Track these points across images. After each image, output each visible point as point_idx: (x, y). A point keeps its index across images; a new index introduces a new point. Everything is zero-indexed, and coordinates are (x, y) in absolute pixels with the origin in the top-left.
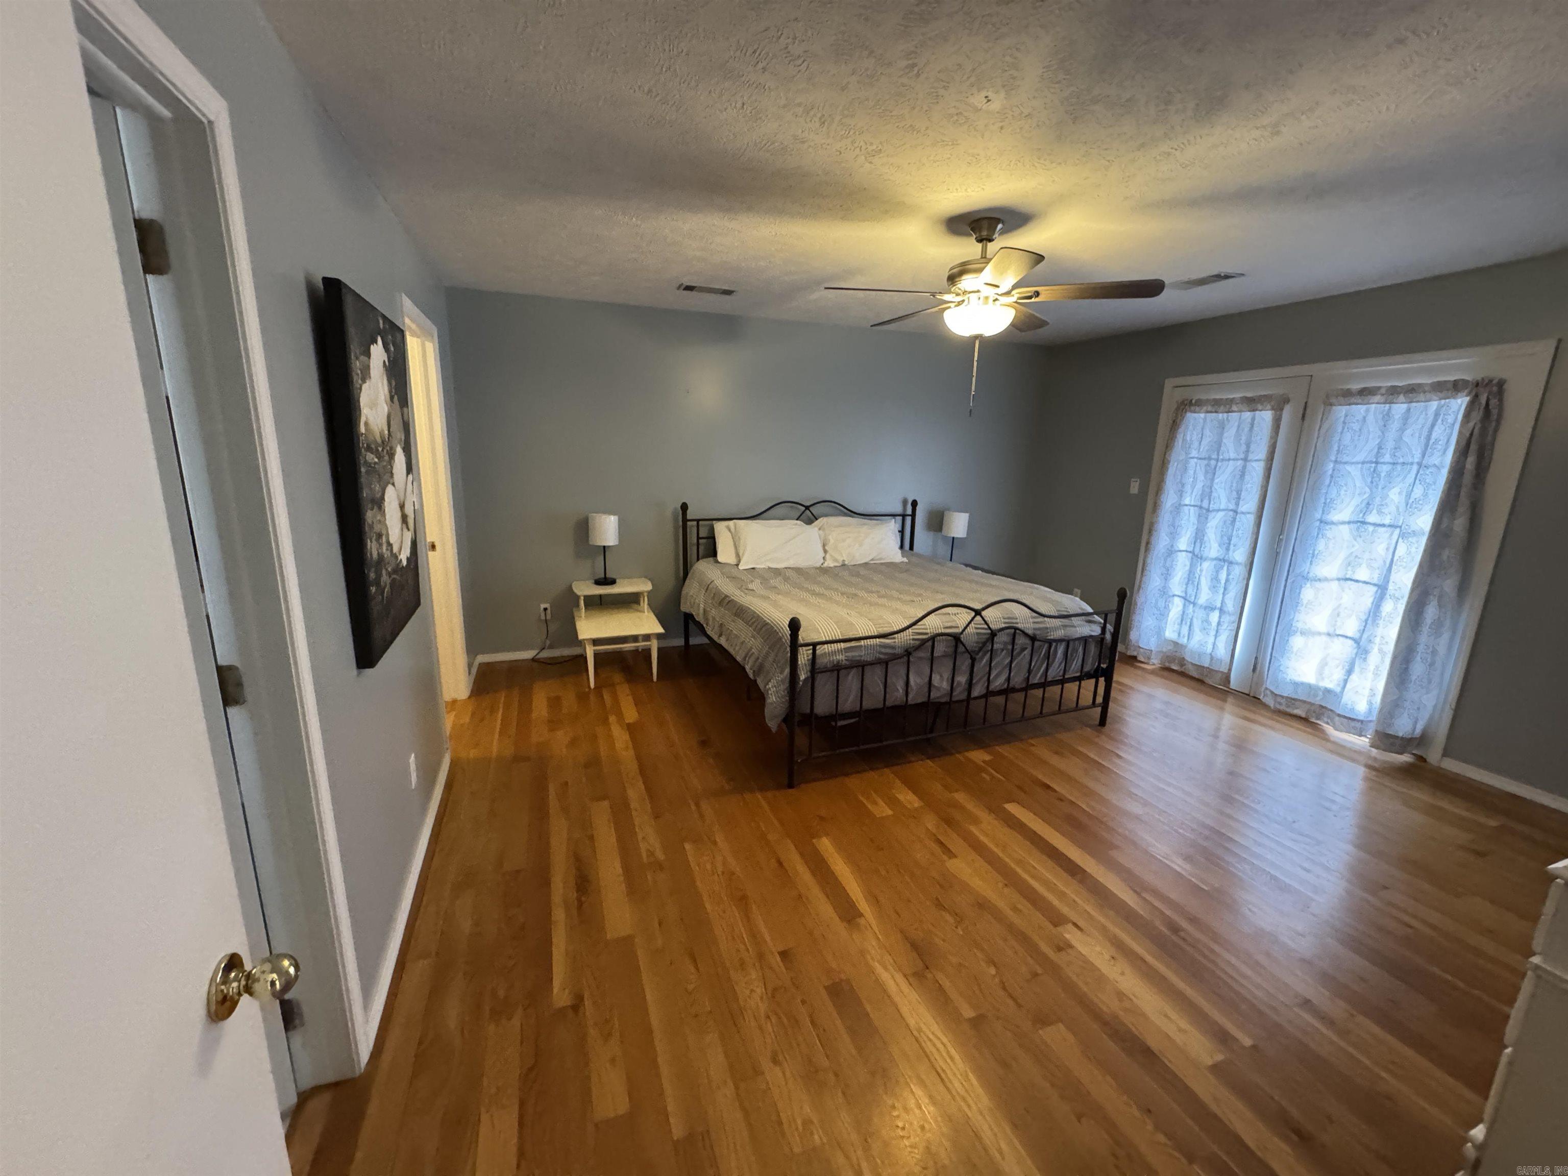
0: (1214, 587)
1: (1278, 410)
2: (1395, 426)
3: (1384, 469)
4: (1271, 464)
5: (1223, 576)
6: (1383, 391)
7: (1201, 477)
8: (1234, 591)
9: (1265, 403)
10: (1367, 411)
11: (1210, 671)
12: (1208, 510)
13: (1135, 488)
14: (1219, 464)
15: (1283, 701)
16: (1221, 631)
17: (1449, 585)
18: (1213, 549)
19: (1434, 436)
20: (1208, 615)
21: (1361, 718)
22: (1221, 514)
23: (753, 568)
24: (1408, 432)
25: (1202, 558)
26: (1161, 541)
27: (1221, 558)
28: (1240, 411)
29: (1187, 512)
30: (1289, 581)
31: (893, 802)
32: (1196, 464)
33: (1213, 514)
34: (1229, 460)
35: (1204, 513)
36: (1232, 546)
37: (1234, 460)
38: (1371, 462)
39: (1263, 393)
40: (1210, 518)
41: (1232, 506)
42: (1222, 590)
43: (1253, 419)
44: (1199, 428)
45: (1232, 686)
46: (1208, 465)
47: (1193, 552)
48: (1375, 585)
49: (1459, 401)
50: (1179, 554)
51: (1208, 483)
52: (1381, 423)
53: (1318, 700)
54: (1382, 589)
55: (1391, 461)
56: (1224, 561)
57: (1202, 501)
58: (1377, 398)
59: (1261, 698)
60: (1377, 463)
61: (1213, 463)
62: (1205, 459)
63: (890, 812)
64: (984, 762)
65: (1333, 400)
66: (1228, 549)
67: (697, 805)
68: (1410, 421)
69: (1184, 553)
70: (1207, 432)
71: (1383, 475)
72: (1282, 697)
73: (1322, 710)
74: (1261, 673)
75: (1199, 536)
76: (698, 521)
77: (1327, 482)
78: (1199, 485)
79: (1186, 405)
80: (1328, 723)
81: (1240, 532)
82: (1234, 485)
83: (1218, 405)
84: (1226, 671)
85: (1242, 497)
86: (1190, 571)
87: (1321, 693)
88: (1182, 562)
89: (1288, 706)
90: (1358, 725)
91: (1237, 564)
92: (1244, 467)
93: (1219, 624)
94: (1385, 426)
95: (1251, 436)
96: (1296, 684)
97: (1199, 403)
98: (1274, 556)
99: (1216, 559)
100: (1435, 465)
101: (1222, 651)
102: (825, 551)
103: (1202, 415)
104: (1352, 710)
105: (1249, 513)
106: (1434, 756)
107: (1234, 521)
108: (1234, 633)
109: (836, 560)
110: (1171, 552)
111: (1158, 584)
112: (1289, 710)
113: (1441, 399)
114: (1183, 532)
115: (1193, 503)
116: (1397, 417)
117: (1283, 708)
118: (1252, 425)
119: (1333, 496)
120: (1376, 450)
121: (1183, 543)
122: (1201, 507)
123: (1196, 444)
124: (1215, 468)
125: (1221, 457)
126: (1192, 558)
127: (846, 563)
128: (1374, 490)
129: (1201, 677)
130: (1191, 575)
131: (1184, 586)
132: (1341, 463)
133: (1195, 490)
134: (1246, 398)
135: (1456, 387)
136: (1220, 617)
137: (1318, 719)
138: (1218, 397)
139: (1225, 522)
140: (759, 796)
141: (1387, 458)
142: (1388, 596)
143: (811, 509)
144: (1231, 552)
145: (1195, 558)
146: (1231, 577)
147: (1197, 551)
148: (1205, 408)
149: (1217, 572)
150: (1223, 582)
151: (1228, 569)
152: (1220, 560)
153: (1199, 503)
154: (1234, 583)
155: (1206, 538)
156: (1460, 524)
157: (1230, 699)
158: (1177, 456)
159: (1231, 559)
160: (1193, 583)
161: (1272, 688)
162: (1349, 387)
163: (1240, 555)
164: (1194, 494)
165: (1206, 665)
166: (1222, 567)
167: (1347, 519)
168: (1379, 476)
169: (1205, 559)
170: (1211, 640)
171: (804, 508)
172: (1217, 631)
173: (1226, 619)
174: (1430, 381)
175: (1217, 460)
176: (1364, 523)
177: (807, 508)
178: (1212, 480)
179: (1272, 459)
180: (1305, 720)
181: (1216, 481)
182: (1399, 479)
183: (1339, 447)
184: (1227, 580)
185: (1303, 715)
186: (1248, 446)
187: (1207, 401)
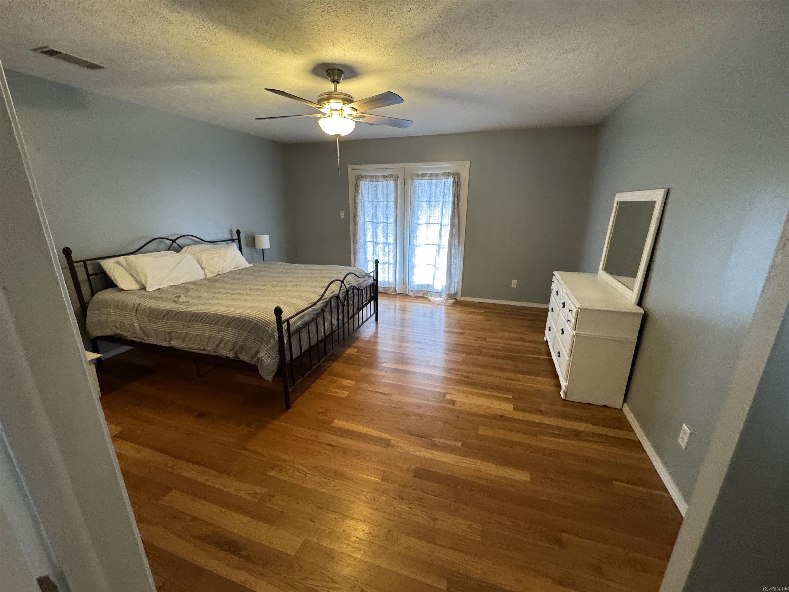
0: (384, 255)
1: (396, 180)
2: (434, 188)
3: (433, 203)
4: (397, 203)
5: (387, 249)
6: (428, 175)
7: (371, 209)
8: (392, 254)
9: (391, 178)
10: (425, 182)
11: (389, 289)
12: (377, 223)
13: (343, 216)
14: (378, 203)
15: (415, 293)
16: (390, 272)
17: (456, 242)
18: (381, 239)
19: (445, 191)
20: (384, 266)
21: (440, 291)
22: (382, 224)
23: (159, 289)
24: (438, 190)
25: (378, 244)
26: (360, 238)
27: (385, 242)
28: (382, 181)
29: (368, 225)
30: (410, 248)
31: (344, 388)
32: (368, 203)
33: (379, 225)
34: (381, 202)
35: (375, 224)
36: (388, 237)
37: (383, 201)
38: (428, 201)
39: (390, 174)
40: (378, 226)
41: (385, 221)
42: (387, 256)
43: (387, 184)
44: (366, 188)
45: (397, 292)
46: (373, 204)
47: (373, 242)
48: (436, 245)
49: (450, 179)
50: (368, 243)
51: (375, 212)
52: (429, 187)
53: (425, 289)
54: (439, 246)
55: (434, 200)
56: (386, 243)
57: (373, 219)
58: (427, 178)
59: (407, 293)
60: (430, 201)
61: (375, 203)
62: (371, 201)
63: (348, 393)
64: (356, 352)
65: (414, 178)
66: (387, 239)
67: (246, 449)
68: (438, 186)
69: (369, 243)
70: (370, 190)
71: (433, 205)
72: (415, 291)
73: (427, 292)
74: (406, 285)
75: (375, 234)
76: (84, 261)
77: (416, 209)
78: (371, 213)
79: (359, 178)
80: (431, 296)
81: (390, 231)
82: (384, 212)
83: (372, 178)
84: (394, 287)
85: (389, 217)
86: (373, 250)
87: (426, 286)
88: (370, 246)
89: (417, 294)
90: (439, 294)
91: (391, 244)
92: (387, 204)
93: (389, 269)
94: (431, 188)
95: (388, 191)
96: (418, 285)
97: (365, 177)
98: (403, 239)
99: (383, 243)
100: (447, 202)
101: (391, 279)
102: (203, 269)
103: (367, 182)
104: (437, 290)
105: (392, 223)
106: (459, 298)
107: (387, 226)
108: (395, 271)
109: (213, 272)
110: (365, 242)
111: (363, 257)
112: (418, 295)
113: (445, 179)
114: (368, 233)
115: (369, 221)
116: (434, 185)
117: (415, 295)
118: (387, 187)
119: (420, 214)
120: (429, 197)
121: (369, 238)
122: (373, 222)
123: (366, 195)
124: (376, 205)
125: (378, 201)
126: (373, 244)
127: (220, 273)
128: (431, 211)
129: (385, 292)
130: (374, 251)
131: (372, 256)
132: (420, 201)
133: (369, 215)
134: (384, 176)
135: (449, 174)
136: (389, 266)
137: (427, 295)
138: (372, 175)
139: (383, 228)
140: (276, 422)
141: (433, 200)
142: (442, 248)
143: (176, 241)
144: (388, 240)
145: (375, 244)
146: (390, 249)
147: (375, 240)
148: (368, 179)
149: (384, 248)
150: (387, 252)
151: (388, 247)
152: (385, 243)
153: (372, 221)
154: (391, 252)
155: (378, 235)
156: (456, 221)
157: (397, 297)
158: (360, 200)
159: (389, 242)
160: (376, 254)
161: (411, 289)
162: (418, 173)
163: (391, 240)
164: (369, 216)
165: (386, 287)
166: (386, 246)
167: (425, 223)
168: (432, 206)
169: (379, 244)
170: (387, 276)
171: (171, 242)
172: (388, 272)
173: (391, 266)
174: (441, 172)
175: (377, 202)
176: (429, 223)
177: (174, 241)
178: (376, 210)
179: (397, 201)
180: (423, 297)
181: (378, 211)
182: (438, 207)
183: (418, 196)
184: (389, 251)
185: (422, 296)
186: (387, 196)
187: (369, 177)
